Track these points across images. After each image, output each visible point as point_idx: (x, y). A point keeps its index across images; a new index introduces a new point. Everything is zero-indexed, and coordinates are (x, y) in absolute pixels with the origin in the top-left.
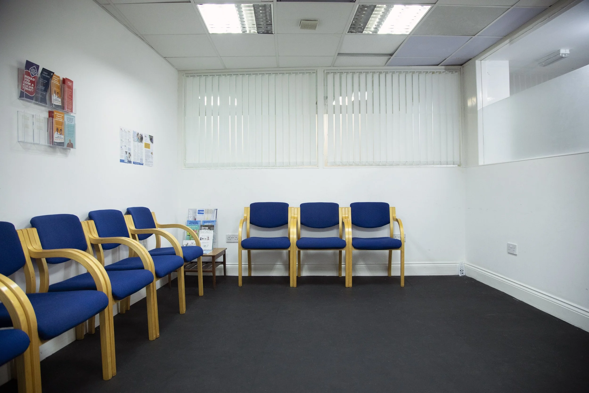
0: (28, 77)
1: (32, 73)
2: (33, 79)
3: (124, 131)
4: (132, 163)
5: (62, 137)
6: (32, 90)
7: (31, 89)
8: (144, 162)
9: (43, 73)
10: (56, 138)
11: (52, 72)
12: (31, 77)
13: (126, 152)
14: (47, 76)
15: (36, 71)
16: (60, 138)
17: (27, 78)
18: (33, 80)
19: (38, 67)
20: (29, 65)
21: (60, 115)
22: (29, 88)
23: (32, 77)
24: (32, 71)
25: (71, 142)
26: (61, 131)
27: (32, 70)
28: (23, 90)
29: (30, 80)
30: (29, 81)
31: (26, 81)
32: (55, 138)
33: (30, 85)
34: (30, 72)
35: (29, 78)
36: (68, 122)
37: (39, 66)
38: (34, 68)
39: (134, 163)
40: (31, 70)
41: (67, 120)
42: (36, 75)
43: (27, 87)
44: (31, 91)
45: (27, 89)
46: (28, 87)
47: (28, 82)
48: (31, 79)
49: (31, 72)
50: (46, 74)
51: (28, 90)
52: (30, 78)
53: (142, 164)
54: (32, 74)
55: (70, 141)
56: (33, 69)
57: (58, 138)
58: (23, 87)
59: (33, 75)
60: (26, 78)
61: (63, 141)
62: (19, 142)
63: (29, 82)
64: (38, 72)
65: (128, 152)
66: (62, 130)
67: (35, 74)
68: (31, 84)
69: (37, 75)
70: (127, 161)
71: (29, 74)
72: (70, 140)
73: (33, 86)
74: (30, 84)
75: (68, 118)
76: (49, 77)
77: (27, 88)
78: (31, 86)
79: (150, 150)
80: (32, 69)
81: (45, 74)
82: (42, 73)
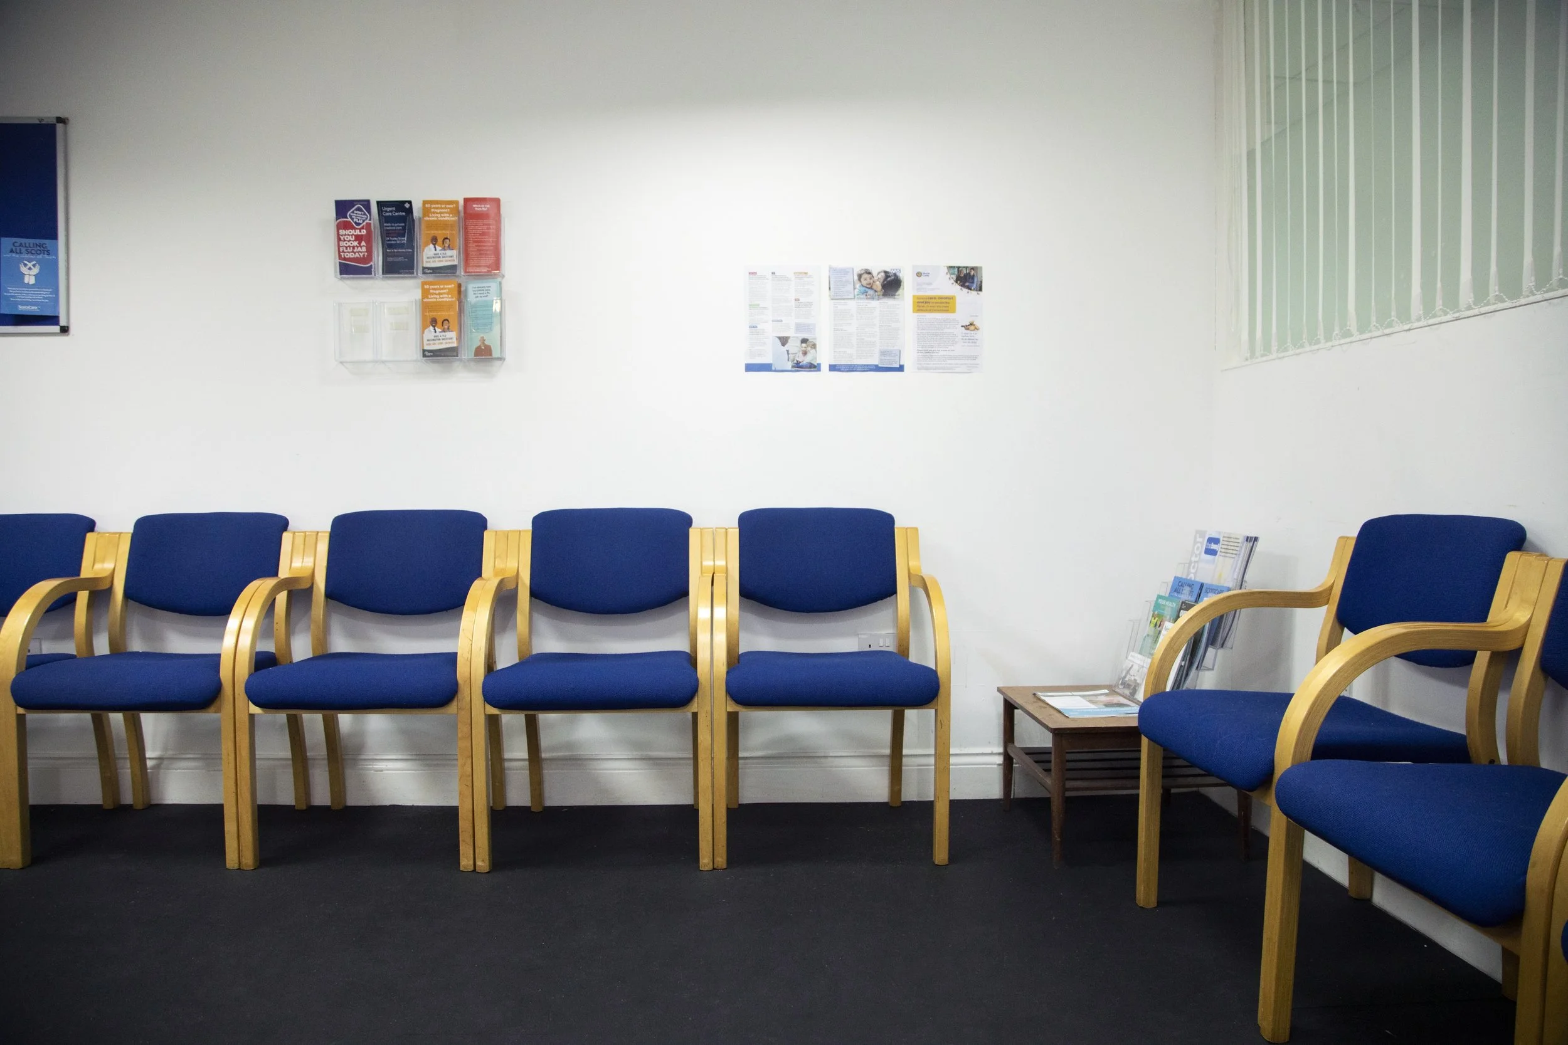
0: (347, 232)
1: (355, 220)
2: (360, 232)
3: (770, 276)
4: (825, 367)
5: (453, 335)
6: (364, 255)
7: (361, 252)
8: (908, 359)
9: (382, 211)
10: (428, 340)
11: (404, 202)
12: (355, 229)
13: (784, 341)
14: (397, 214)
15: (365, 214)
16: (443, 339)
17: (345, 235)
18: (363, 233)
19: (366, 204)
20: (343, 207)
21: (442, 287)
22: (355, 253)
23: (357, 229)
24: (353, 215)
25: (486, 343)
26: (446, 322)
27: (355, 215)
28: (345, 259)
29: (353, 237)
30: (353, 239)
31: (345, 240)
32: (425, 342)
33: (356, 246)
34: (349, 219)
35: (351, 234)
36: (478, 297)
37: (368, 202)
38: (359, 209)
39: (833, 368)
40: (351, 216)
41: (474, 294)
42: (367, 221)
43: (349, 252)
44: (362, 256)
45: (351, 256)
46: (353, 252)
47: (349, 241)
48: (356, 234)
49: (352, 219)
50: (391, 211)
51: (353, 257)
52: (353, 232)
53: (901, 369)
54: (356, 223)
55: (483, 340)
56: (355, 212)
57: (434, 340)
58: (342, 254)
59: (358, 224)
60: (342, 236)
61: (455, 345)
62: (341, 363)
63: (353, 241)
64: (370, 215)
65: (795, 336)
66: (448, 321)
67: (364, 221)
68: (360, 243)
69: (370, 220)
70: (789, 366)
71: (347, 226)
72: (483, 337)
73: (365, 244)
74: (356, 243)
75: (475, 289)
76: (404, 214)
77: (351, 254)
78: (359, 248)
79: (962, 315)
80: (353, 212)
81: (389, 212)
82: (380, 211)
